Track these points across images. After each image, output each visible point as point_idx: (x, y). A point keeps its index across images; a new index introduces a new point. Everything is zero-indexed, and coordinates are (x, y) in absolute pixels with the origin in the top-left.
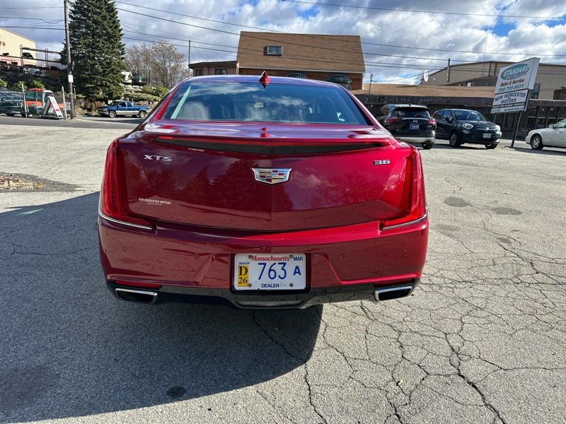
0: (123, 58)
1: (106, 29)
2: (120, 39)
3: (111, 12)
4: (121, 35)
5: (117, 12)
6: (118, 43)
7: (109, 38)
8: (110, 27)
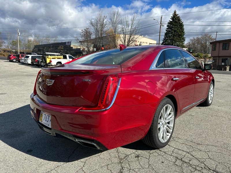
0: (184, 43)
1: (178, 33)
2: (183, 36)
3: (181, 26)
4: (184, 34)
5: (183, 26)
6: (182, 37)
7: (179, 36)
8: (180, 32)
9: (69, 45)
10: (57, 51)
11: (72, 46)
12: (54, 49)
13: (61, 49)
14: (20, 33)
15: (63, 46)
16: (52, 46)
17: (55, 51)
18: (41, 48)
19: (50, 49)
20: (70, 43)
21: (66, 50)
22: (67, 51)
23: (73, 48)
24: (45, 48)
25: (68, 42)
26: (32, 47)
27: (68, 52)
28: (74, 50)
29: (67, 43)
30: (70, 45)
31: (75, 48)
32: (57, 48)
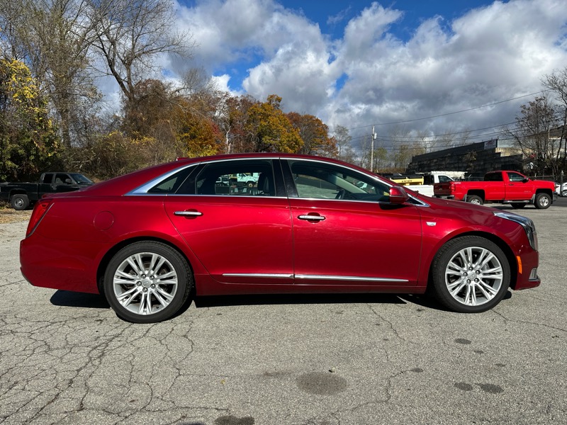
9: (490, 150)
10: (460, 165)
11: (497, 151)
12: (452, 162)
13: (471, 162)
14: (376, 134)
15: (474, 153)
16: (449, 155)
17: (456, 165)
18: (425, 162)
19: (444, 163)
20: (495, 144)
21: (482, 163)
22: (484, 164)
23: (502, 155)
24: (435, 161)
25: (490, 142)
26: (407, 161)
27: (486, 167)
28: (502, 160)
29: (485, 145)
30: (495, 149)
31: (508, 155)
32: (461, 159)
